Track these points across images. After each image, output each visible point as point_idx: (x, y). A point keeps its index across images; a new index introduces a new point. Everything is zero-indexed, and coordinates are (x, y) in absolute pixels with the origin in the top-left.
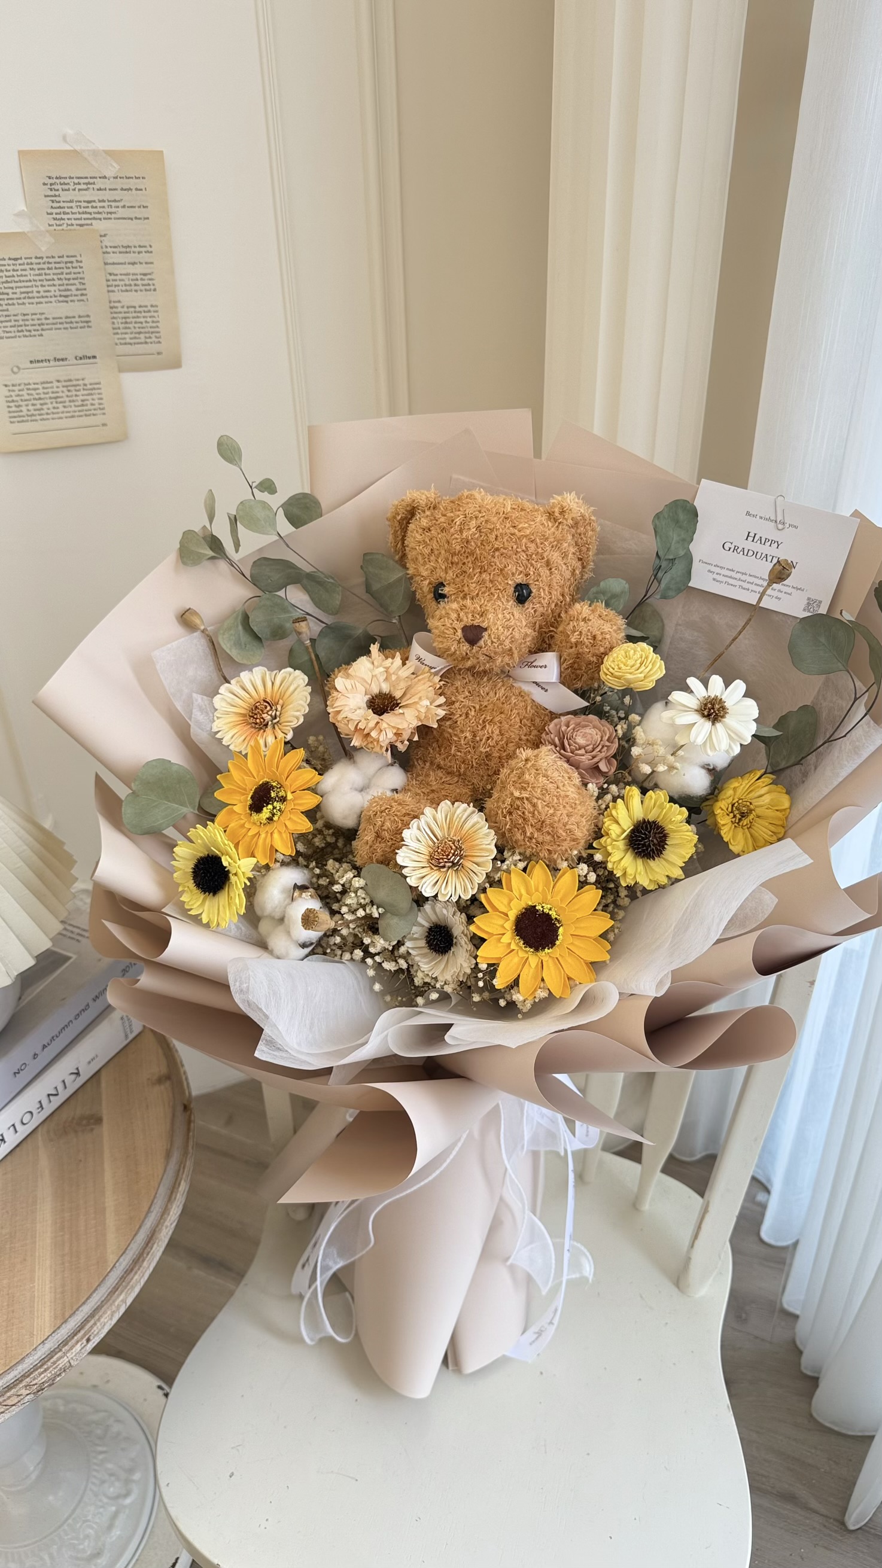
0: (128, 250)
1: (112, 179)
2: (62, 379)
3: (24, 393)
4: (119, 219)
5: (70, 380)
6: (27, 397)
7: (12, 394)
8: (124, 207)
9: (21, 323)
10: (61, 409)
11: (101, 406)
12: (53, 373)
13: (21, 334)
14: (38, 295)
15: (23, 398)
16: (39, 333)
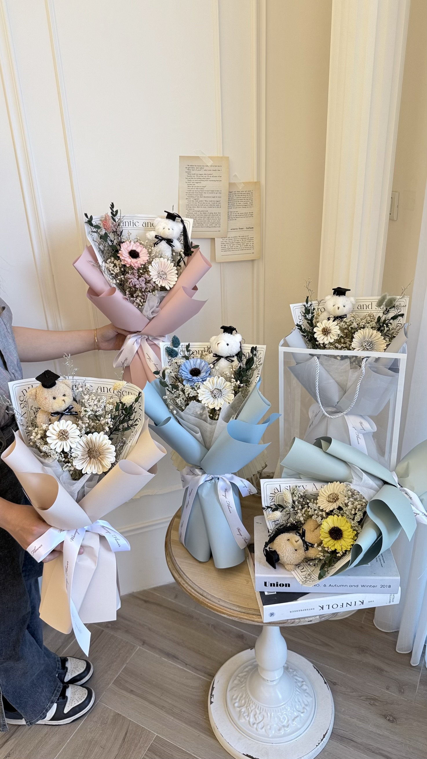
0: (213, 192)
1: (210, 167)
4: (211, 181)
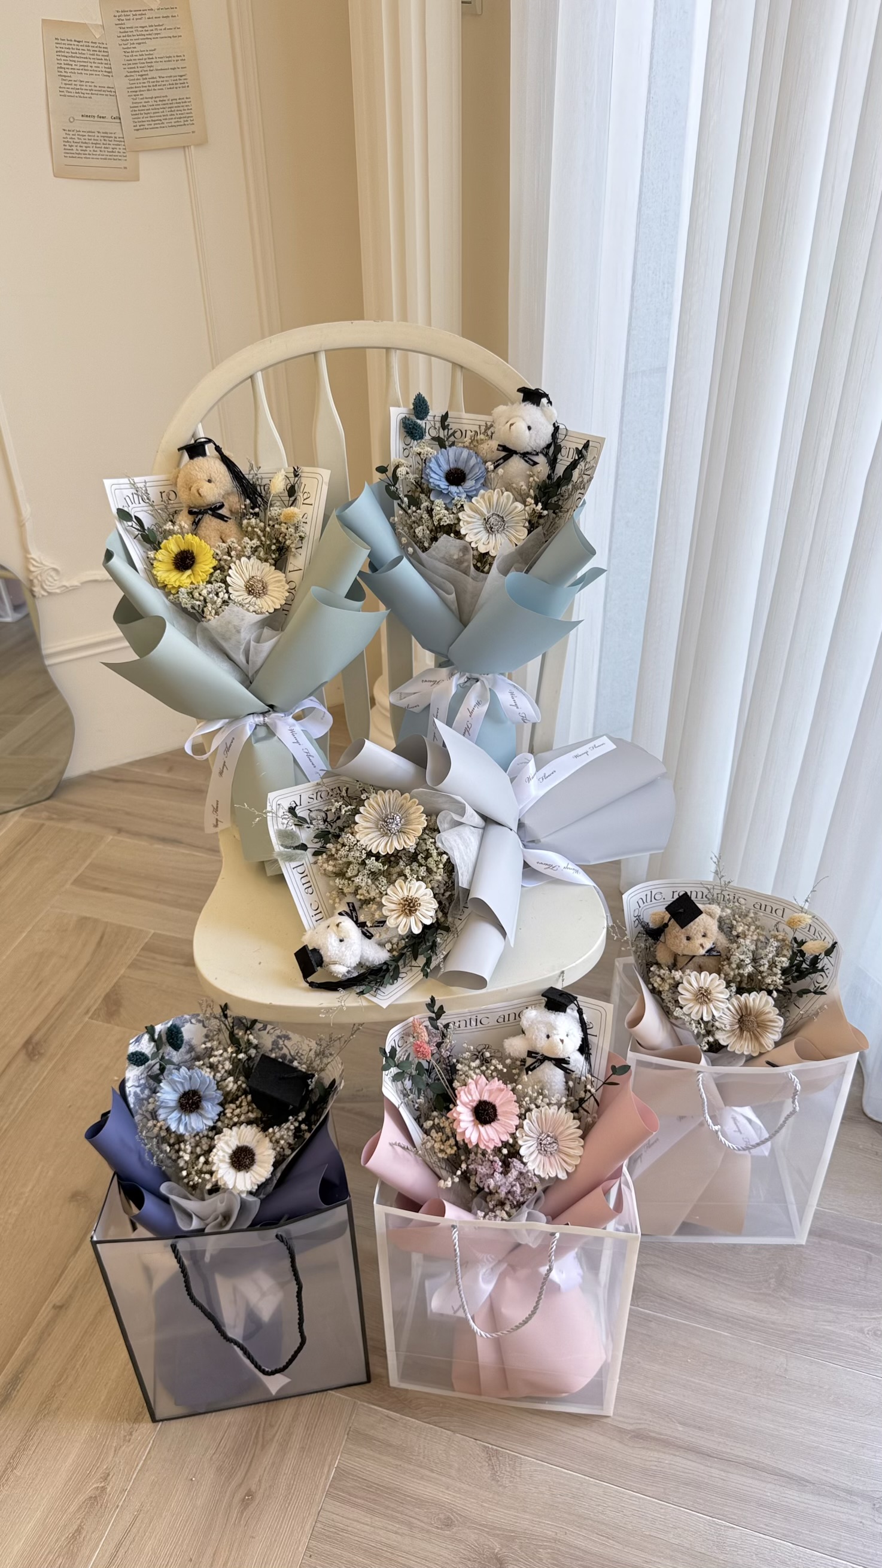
0: (170, 59)
1: (156, 11)
2: (101, 131)
3: (76, 137)
5: (107, 133)
6: (78, 141)
7: (68, 137)
8: (165, 29)
9: (78, 87)
10: (98, 153)
11: (125, 155)
12: (95, 127)
13: (77, 95)
14: (90, 69)
15: (75, 141)
16: (90, 95)
